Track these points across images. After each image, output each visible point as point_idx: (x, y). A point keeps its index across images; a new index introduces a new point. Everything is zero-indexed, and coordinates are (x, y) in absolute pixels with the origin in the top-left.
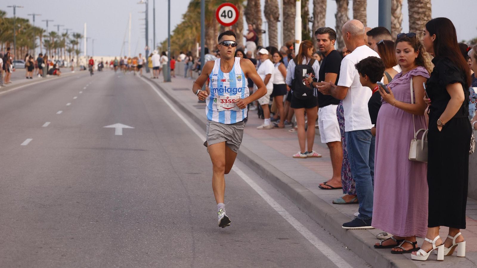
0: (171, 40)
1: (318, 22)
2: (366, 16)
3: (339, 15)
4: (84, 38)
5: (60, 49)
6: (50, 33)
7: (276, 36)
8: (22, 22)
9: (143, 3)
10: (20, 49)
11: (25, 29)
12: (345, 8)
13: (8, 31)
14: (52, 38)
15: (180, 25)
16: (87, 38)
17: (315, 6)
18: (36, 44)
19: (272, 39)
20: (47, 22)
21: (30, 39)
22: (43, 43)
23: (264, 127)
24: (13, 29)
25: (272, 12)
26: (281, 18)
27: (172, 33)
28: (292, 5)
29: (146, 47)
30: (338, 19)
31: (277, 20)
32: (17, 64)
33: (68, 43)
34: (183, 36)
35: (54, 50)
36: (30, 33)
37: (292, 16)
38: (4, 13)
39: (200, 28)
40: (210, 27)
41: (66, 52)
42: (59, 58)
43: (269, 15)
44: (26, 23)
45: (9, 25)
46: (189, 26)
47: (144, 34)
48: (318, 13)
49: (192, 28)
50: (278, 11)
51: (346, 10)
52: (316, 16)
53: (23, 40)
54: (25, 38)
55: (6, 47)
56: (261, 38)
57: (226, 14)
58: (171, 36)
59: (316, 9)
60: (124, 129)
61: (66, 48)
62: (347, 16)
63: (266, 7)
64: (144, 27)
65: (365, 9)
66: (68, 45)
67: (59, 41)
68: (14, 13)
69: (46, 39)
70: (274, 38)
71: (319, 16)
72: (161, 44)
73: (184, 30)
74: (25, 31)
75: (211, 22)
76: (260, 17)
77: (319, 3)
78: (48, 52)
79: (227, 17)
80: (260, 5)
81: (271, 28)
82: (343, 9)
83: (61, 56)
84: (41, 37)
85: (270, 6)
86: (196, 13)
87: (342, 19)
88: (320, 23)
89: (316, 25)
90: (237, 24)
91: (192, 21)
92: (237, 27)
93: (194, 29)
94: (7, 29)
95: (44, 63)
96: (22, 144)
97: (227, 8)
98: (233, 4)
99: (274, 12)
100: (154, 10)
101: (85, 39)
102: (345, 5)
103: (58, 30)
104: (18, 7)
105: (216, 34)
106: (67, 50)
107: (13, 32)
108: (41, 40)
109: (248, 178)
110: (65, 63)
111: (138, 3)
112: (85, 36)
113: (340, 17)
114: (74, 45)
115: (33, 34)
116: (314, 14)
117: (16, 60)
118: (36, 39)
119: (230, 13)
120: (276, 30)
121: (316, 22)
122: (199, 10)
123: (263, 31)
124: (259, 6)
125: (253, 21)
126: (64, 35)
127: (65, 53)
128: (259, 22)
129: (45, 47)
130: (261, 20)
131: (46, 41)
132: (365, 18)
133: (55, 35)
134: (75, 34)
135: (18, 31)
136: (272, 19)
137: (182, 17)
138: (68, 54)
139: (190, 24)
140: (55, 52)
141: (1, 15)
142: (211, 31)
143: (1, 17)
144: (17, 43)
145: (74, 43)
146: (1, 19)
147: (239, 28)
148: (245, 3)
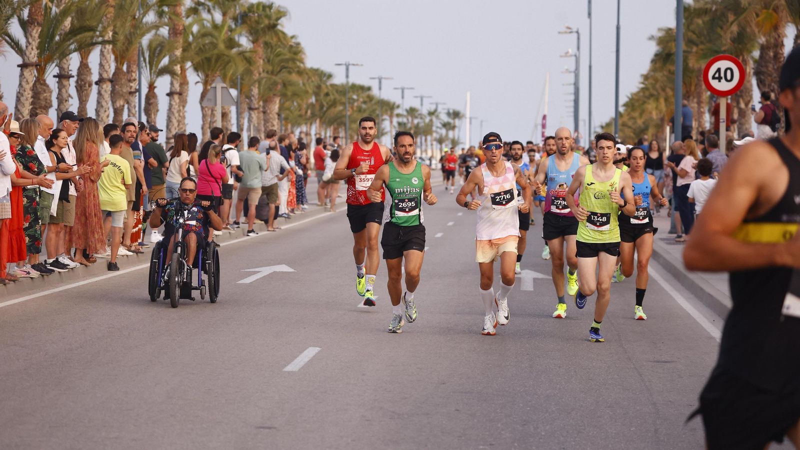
0: (620, 122)
4: (466, 118)
5: (423, 138)
6: (407, 111)
8: (360, 91)
9: (571, 56)
11: (365, 102)
13: (335, 107)
14: (410, 119)
15: (637, 94)
16: (471, 119)
18: (383, 129)
20: (403, 90)
22: (395, 127)
24: (344, 104)
27: (621, 109)
33: (437, 127)
34: (642, 113)
36: (374, 111)
38: (330, 76)
39: (673, 100)
40: (691, 98)
41: (435, 143)
42: (421, 154)
44: (367, 93)
45: (337, 96)
46: (652, 95)
47: (572, 109)
49: (657, 100)
55: (332, 135)
57: (722, 75)
58: (620, 113)
60: (535, 280)
61: (435, 135)
64: (572, 97)
66: (439, 130)
67: (422, 125)
68: (347, 76)
69: (400, 120)
72: (602, 127)
73: (644, 103)
74: (364, 106)
75: (693, 88)
79: (723, 80)
83: (426, 151)
84: (391, 116)
86: (665, 73)
90: (741, 92)
91: (658, 86)
92: (742, 96)
93: (662, 101)
94: (334, 104)
97: (723, 64)
98: (733, 56)
100: (590, 67)
101: (468, 120)
103: (422, 105)
104: (354, 65)
105: (702, 110)
106: (435, 140)
107: (345, 108)
108: (391, 122)
110: (434, 162)
111: (561, 56)
112: (468, 115)
114: (447, 131)
115: (377, 112)
118: (383, 120)
119: (729, 72)
122: (672, 68)
125: (770, 85)
126: (431, 114)
127: (432, 145)
131: (400, 124)
133: (417, 114)
134: (451, 111)
135: (352, 108)
137: (641, 80)
138: (439, 146)
139: (655, 93)
141: (325, 79)
142: (693, 105)
143: (325, 83)
144: (350, 129)
145: (448, 127)
146: (323, 86)
147: (743, 99)
148: (756, 54)
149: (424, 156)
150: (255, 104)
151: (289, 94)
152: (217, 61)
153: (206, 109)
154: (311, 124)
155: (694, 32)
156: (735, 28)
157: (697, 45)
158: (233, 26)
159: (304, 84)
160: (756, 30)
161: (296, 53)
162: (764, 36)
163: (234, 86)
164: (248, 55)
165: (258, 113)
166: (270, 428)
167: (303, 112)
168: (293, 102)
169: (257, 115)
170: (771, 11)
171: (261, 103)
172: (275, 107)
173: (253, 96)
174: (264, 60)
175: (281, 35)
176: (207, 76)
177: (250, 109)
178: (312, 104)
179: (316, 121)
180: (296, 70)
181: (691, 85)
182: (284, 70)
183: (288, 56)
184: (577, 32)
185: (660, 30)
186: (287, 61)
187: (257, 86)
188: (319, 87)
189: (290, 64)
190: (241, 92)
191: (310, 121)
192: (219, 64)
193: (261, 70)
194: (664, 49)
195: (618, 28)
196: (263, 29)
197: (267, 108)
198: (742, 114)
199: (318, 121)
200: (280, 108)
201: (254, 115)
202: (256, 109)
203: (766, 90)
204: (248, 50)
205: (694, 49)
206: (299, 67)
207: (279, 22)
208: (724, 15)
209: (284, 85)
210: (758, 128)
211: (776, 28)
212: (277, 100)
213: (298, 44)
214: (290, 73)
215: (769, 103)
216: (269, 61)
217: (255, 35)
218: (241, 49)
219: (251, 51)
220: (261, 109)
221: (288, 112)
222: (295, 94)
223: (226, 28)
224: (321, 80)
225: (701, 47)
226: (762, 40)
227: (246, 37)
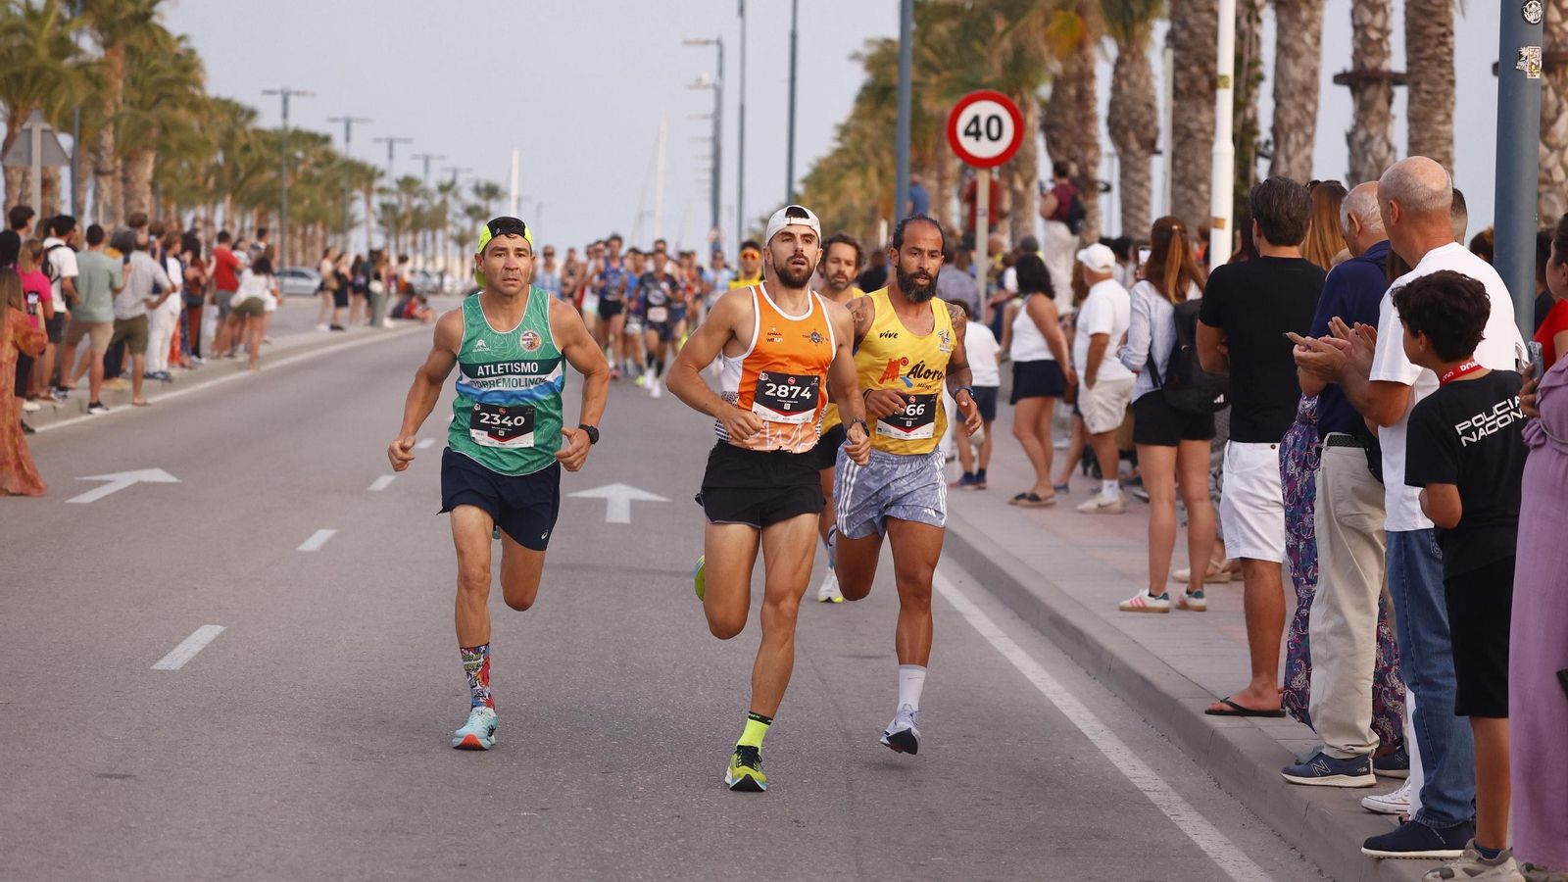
1: (1288, 159)
2: (1450, 141)
3: (1361, 135)
4: (510, 198)
5: (429, 235)
6: (398, 182)
7: (1147, 203)
8: (309, 145)
9: (706, 87)
10: (300, 231)
11: (318, 165)
12: (1379, 113)
13: (262, 172)
14: (404, 197)
15: (827, 161)
16: (519, 200)
17: (1278, 104)
18: (353, 217)
19: (1133, 211)
20: (391, 143)
21: (335, 198)
22: (375, 213)
23: (1100, 506)
24: (278, 167)
25: (1134, 122)
26: (1164, 142)
27: (799, 188)
28: (1203, 102)
29: (713, 234)
30: (1357, 149)
31: (1151, 147)
32: (289, 281)
33: (456, 215)
34: (836, 195)
35: (410, 238)
36: (335, 181)
37: (1201, 136)
38: (252, 114)
39: (891, 172)
40: (927, 170)
41: (451, 244)
42: (426, 261)
43: (1125, 131)
44: (323, 148)
45: (266, 153)
46: (854, 164)
47: (707, 187)
48: (1291, 128)
49: (864, 171)
50: (1153, 120)
51: (1385, 118)
52: (1282, 138)
53: (312, 204)
54: (317, 197)
55: (254, 224)
56: (1094, 207)
57: (983, 127)
58: (796, 194)
59: (1281, 115)
60: (634, 504)
61: (451, 230)
62: (1385, 138)
63: (1113, 105)
64: (708, 164)
65: (1449, 116)
66: (458, 221)
67: (427, 209)
68: (285, 115)
69: (386, 199)
70: (1140, 208)
71: (1293, 137)
73: (840, 177)
74: (317, 172)
75: (930, 151)
76: (1093, 137)
77: (1292, 95)
78: (392, 243)
79: (984, 138)
80: (1095, 99)
81: (1132, 175)
82: (1373, 118)
83: (434, 258)
84: (368, 192)
85: (1128, 102)
86: (881, 122)
87: (1370, 150)
88: (1294, 163)
89: (1282, 169)
90: (1017, 160)
91: (866, 146)
92: (1017, 169)
93: (873, 174)
94: (259, 167)
95: (378, 277)
96: (302, 548)
97: (985, 109)
98: (1003, 94)
99: (1143, 121)
100: (742, 109)
101: (514, 203)
102: (1381, 104)
103: (427, 170)
104: (297, 93)
105: (946, 192)
106: (452, 237)
107: (280, 176)
108: (368, 203)
109: (1047, 676)
110: (448, 280)
111: (690, 87)
112: (514, 192)
113: (1363, 144)
114: (475, 221)
115: (343, 184)
116: (1275, 130)
117: (287, 267)
118: (353, 199)
119: (994, 124)
120: (1146, 183)
121: (1282, 159)
122: (893, 114)
123: (1102, 186)
124: (1091, 103)
125: (1068, 150)
126: (444, 189)
127: (445, 247)
128: (1091, 154)
129: (382, 228)
130: (1096, 147)
131: (385, 207)
132: (1450, 149)
133: (416, 189)
134: (482, 185)
135: (294, 173)
136: (1134, 146)
137: (836, 134)
138: (458, 250)
139: (859, 158)
140: (414, 244)
141: (242, 119)
142: (930, 183)
143: (242, 126)
144: (291, 214)
145: (476, 214)
146: (239, 133)
147: (1021, 174)
148: (1045, 90)
149: (429, 268)
150: (108, 163)
151: (174, 145)
152: (34, 80)
153: (13, 172)
154: (215, 204)
155: (932, 48)
156: (1006, 44)
157: (937, 72)
158: (67, 16)
159: (202, 129)
160: (1044, 48)
161: (186, 69)
162: (1061, 59)
163: (66, 127)
164: (94, 70)
165: (114, 181)
166: (123, 777)
167: (200, 180)
168: (180, 161)
169: (110, 184)
170: (1071, 13)
171: (119, 162)
172: (147, 170)
173: (104, 148)
174: (125, 81)
175: (158, 34)
176: (14, 108)
177: (99, 172)
178: (217, 165)
179: (224, 195)
180: (188, 101)
181: (925, 144)
182: (164, 101)
183: (171, 74)
184: (719, 43)
185: (869, 42)
186: (170, 82)
187: (111, 128)
188: (230, 135)
189: (176, 90)
190: (79, 141)
191: (213, 197)
192: (37, 87)
193: (119, 99)
194: (877, 77)
195: (794, 37)
196: (124, 21)
197: (130, 173)
198: (1019, 201)
199: (228, 198)
200: (157, 173)
201: (106, 184)
202: (112, 173)
203: (1062, 158)
204: (95, 59)
205: (934, 79)
206: (193, 96)
207: (157, 8)
208: (986, 18)
209: (165, 129)
210: (1046, 229)
211: (1080, 46)
212: (150, 158)
213: (191, 52)
214: (175, 106)
215: (1065, 181)
216: (134, 82)
217: (109, 31)
218: (82, 58)
219: (100, 63)
220: (119, 174)
221: (169, 180)
222: (185, 148)
223: (52, 19)
224: (235, 121)
225: (946, 74)
226: (1056, 66)
227: (92, 36)
